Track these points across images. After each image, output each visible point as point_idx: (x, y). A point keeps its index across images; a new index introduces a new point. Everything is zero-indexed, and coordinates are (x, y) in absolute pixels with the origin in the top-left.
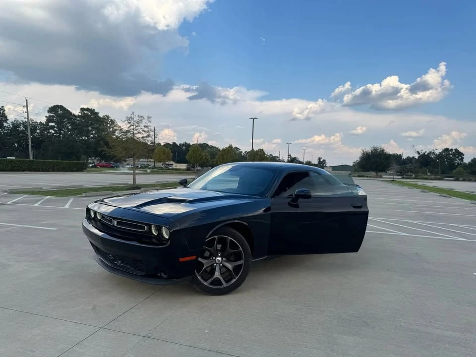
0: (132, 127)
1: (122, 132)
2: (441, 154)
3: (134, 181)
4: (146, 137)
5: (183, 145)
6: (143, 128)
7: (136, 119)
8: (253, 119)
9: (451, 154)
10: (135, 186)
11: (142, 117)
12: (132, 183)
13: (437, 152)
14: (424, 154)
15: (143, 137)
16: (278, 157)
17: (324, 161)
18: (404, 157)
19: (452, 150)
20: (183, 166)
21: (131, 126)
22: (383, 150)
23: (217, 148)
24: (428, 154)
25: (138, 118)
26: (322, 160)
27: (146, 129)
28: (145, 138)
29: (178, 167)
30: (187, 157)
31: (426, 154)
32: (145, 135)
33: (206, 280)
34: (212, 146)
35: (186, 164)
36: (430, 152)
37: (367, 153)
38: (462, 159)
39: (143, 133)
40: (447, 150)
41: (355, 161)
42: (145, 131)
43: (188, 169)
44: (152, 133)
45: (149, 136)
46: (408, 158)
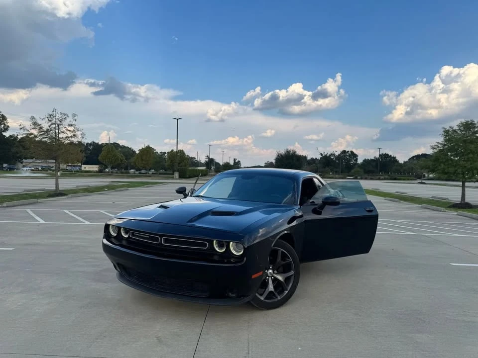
0: (54, 126)
1: (42, 132)
2: (339, 155)
3: (56, 187)
4: (71, 137)
5: (90, 144)
6: (67, 127)
7: (58, 116)
8: (177, 119)
9: (348, 156)
10: (58, 192)
11: (65, 114)
12: (55, 188)
13: (337, 154)
14: (326, 155)
15: (67, 137)
16: (194, 158)
17: (239, 162)
18: (309, 158)
19: (348, 152)
20: (95, 168)
21: (51, 124)
22: (295, 152)
23: (130, 148)
24: (330, 156)
25: (60, 116)
26: (237, 161)
27: (71, 129)
28: (70, 139)
29: (87, 169)
30: (100, 158)
31: (328, 155)
32: (70, 135)
33: (261, 295)
34: (124, 146)
35: (97, 166)
36: (331, 154)
37: (281, 155)
38: (356, 160)
39: (68, 132)
40: (344, 152)
41: (266, 162)
42: (70, 131)
43: (100, 171)
44: (78, 133)
45: (74, 136)
46: (312, 159)
